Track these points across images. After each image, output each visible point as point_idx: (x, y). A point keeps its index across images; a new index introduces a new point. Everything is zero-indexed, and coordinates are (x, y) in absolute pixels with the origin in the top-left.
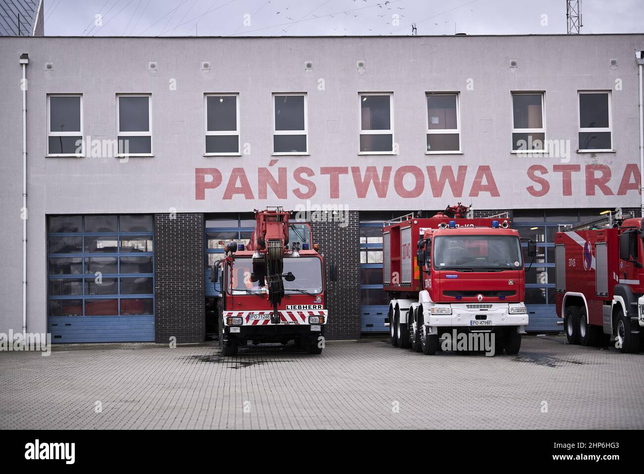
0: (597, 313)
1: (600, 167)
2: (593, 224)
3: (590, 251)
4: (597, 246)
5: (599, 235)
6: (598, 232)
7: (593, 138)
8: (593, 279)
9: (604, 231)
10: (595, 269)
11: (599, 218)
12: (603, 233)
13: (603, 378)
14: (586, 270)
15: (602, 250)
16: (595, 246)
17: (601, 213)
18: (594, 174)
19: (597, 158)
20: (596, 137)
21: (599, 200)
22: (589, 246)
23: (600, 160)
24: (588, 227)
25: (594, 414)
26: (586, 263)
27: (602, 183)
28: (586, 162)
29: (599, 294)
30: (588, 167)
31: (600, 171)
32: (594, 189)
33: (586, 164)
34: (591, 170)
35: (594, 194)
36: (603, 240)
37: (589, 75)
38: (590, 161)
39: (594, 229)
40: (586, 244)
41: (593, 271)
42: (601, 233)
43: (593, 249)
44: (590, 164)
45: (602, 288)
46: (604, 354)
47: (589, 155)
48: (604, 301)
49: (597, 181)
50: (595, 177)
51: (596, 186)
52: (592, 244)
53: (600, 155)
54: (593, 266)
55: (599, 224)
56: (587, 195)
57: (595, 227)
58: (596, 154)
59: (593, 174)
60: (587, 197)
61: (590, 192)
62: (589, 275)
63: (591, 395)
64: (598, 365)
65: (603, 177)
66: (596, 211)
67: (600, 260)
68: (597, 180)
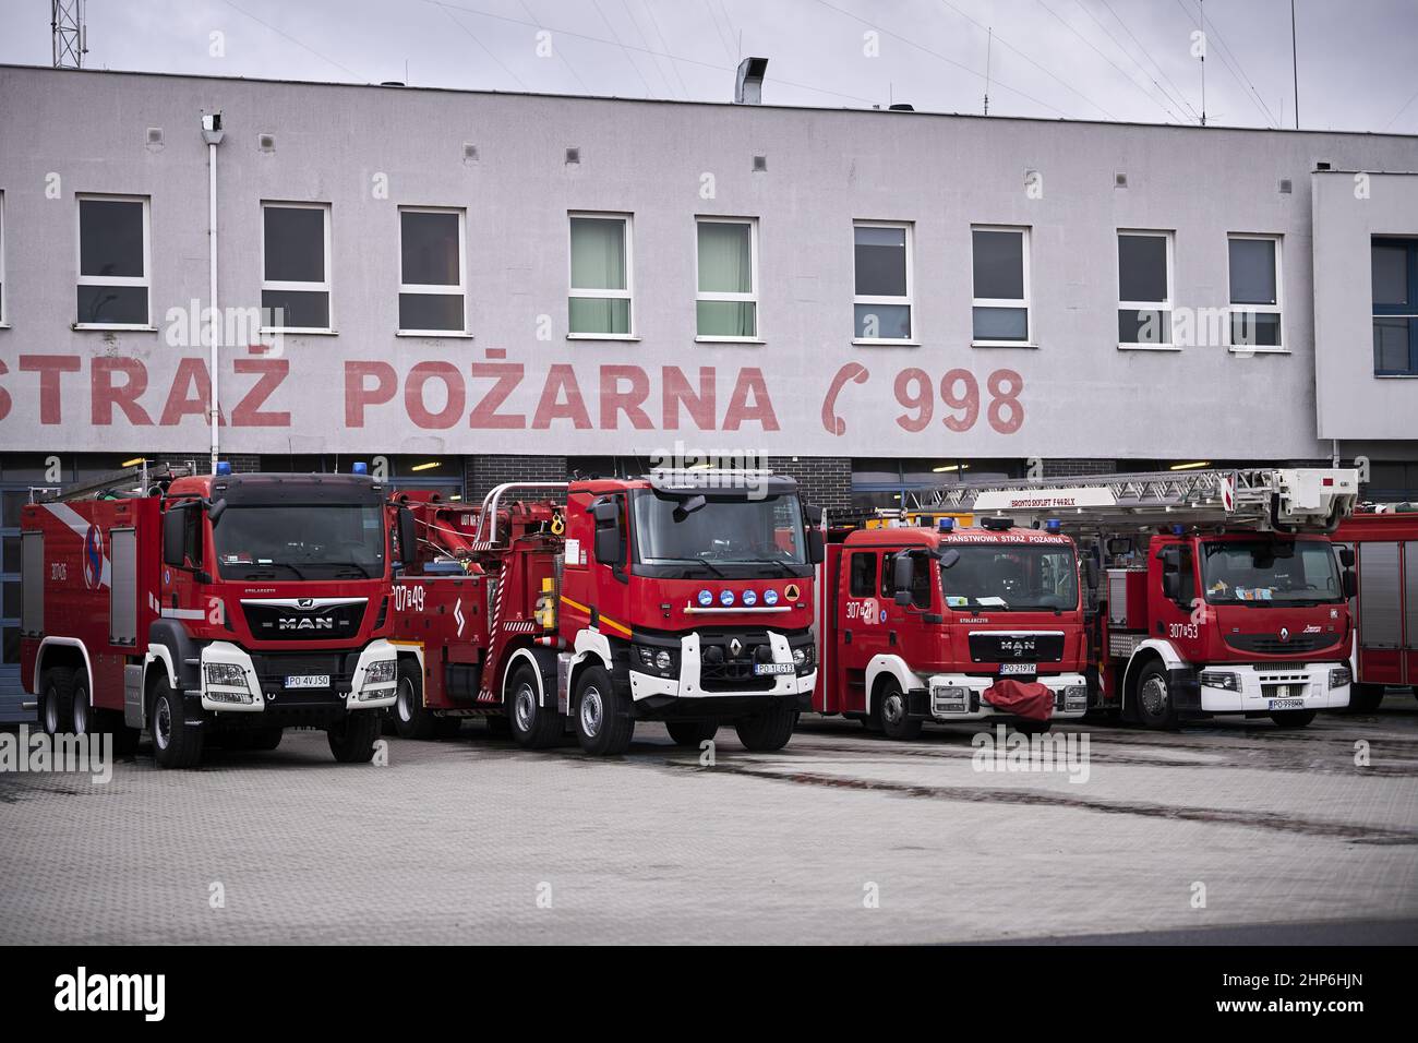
0: (111, 681)
1: (125, 364)
2: (106, 488)
3: (98, 546)
4: (114, 535)
5: (120, 511)
6: (117, 504)
7: (109, 298)
8: (105, 608)
9: (130, 503)
10: (109, 585)
11: (120, 473)
12: (128, 506)
13: (123, 824)
14: (88, 587)
15: (126, 545)
16: (111, 536)
17: (125, 465)
18: (110, 377)
19: (116, 343)
20: (114, 297)
21: (123, 436)
22: (97, 536)
23: (124, 348)
24: (96, 494)
25: (98, 903)
26: (89, 573)
27: (127, 398)
28: (93, 351)
29: (116, 640)
30: (98, 363)
31: (124, 373)
32: (109, 411)
33: (93, 356)
34: (104, 369)
35: (108, 422)
36: (127, 522)
37: (100, 160)
38: (103, 349)
39: (108, 498)
40: (91, 532)
41: (105, 590)
42: (124, 507)
43: (106, 542)
44: (102, 355)
45: (124, 627)
46: (125, 770)
47: (100, 337)
48: (127, 656)
49: (117, 394)
50: (113, 385)
51: (115, 406)
52: (104, 532)
53: (123, 336)
54: (105, 578)
55: (119, 488)
56: (93, 423)
57: (112, 494)
58: (115, 335)
59: (107, 377)
60: (95, 428)
61: (101, 416)
62: (96, 599)
63: (95, 862)
64: (112, 796)
65: (129, 384)
66: (114, 460)
67: (120, 566)
68: (117, 390)
